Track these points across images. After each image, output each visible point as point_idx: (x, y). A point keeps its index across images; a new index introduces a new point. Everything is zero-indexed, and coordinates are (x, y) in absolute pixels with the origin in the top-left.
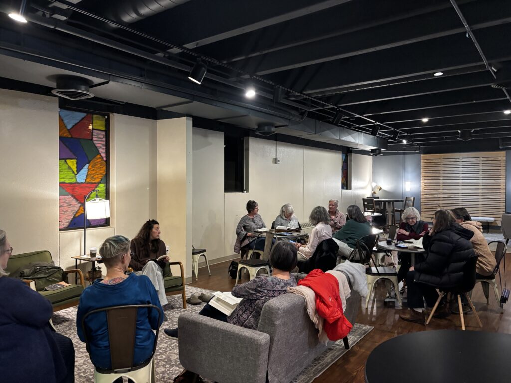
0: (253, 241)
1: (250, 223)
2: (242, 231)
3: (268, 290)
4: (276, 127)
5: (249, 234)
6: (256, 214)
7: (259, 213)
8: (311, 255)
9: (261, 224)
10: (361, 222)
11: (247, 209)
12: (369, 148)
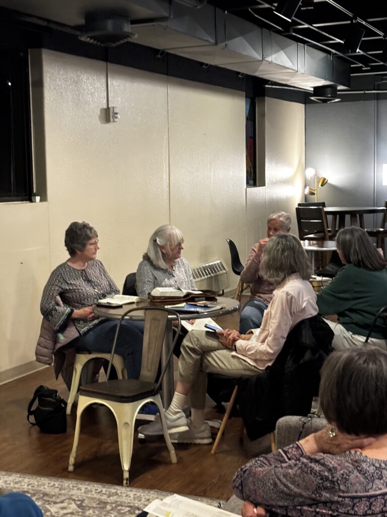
0: (89, 331)
1: (77, 282)
2: (58, 305)
3: (353, 498)
4: (133, 22)
5: (78, 312)
6: (93, 259)
7: (98, 256)
8: (270, 360)
9: (105, 283)
10: (375, 269)
11: (67, 244)
12: (309, 83)
